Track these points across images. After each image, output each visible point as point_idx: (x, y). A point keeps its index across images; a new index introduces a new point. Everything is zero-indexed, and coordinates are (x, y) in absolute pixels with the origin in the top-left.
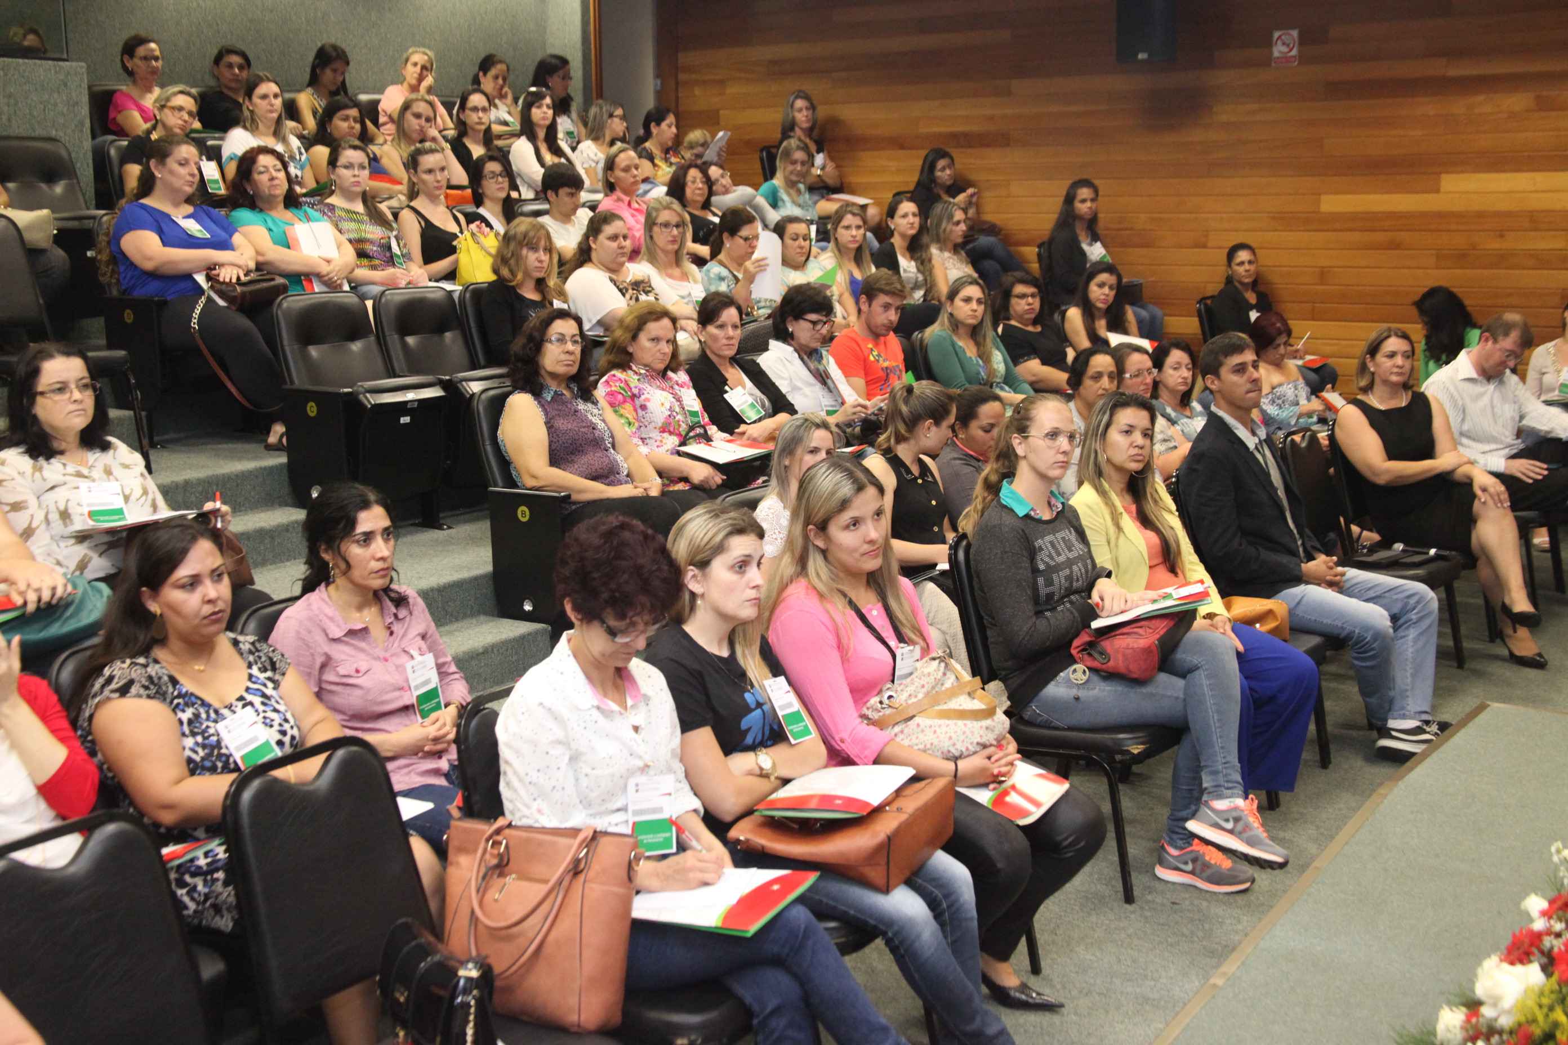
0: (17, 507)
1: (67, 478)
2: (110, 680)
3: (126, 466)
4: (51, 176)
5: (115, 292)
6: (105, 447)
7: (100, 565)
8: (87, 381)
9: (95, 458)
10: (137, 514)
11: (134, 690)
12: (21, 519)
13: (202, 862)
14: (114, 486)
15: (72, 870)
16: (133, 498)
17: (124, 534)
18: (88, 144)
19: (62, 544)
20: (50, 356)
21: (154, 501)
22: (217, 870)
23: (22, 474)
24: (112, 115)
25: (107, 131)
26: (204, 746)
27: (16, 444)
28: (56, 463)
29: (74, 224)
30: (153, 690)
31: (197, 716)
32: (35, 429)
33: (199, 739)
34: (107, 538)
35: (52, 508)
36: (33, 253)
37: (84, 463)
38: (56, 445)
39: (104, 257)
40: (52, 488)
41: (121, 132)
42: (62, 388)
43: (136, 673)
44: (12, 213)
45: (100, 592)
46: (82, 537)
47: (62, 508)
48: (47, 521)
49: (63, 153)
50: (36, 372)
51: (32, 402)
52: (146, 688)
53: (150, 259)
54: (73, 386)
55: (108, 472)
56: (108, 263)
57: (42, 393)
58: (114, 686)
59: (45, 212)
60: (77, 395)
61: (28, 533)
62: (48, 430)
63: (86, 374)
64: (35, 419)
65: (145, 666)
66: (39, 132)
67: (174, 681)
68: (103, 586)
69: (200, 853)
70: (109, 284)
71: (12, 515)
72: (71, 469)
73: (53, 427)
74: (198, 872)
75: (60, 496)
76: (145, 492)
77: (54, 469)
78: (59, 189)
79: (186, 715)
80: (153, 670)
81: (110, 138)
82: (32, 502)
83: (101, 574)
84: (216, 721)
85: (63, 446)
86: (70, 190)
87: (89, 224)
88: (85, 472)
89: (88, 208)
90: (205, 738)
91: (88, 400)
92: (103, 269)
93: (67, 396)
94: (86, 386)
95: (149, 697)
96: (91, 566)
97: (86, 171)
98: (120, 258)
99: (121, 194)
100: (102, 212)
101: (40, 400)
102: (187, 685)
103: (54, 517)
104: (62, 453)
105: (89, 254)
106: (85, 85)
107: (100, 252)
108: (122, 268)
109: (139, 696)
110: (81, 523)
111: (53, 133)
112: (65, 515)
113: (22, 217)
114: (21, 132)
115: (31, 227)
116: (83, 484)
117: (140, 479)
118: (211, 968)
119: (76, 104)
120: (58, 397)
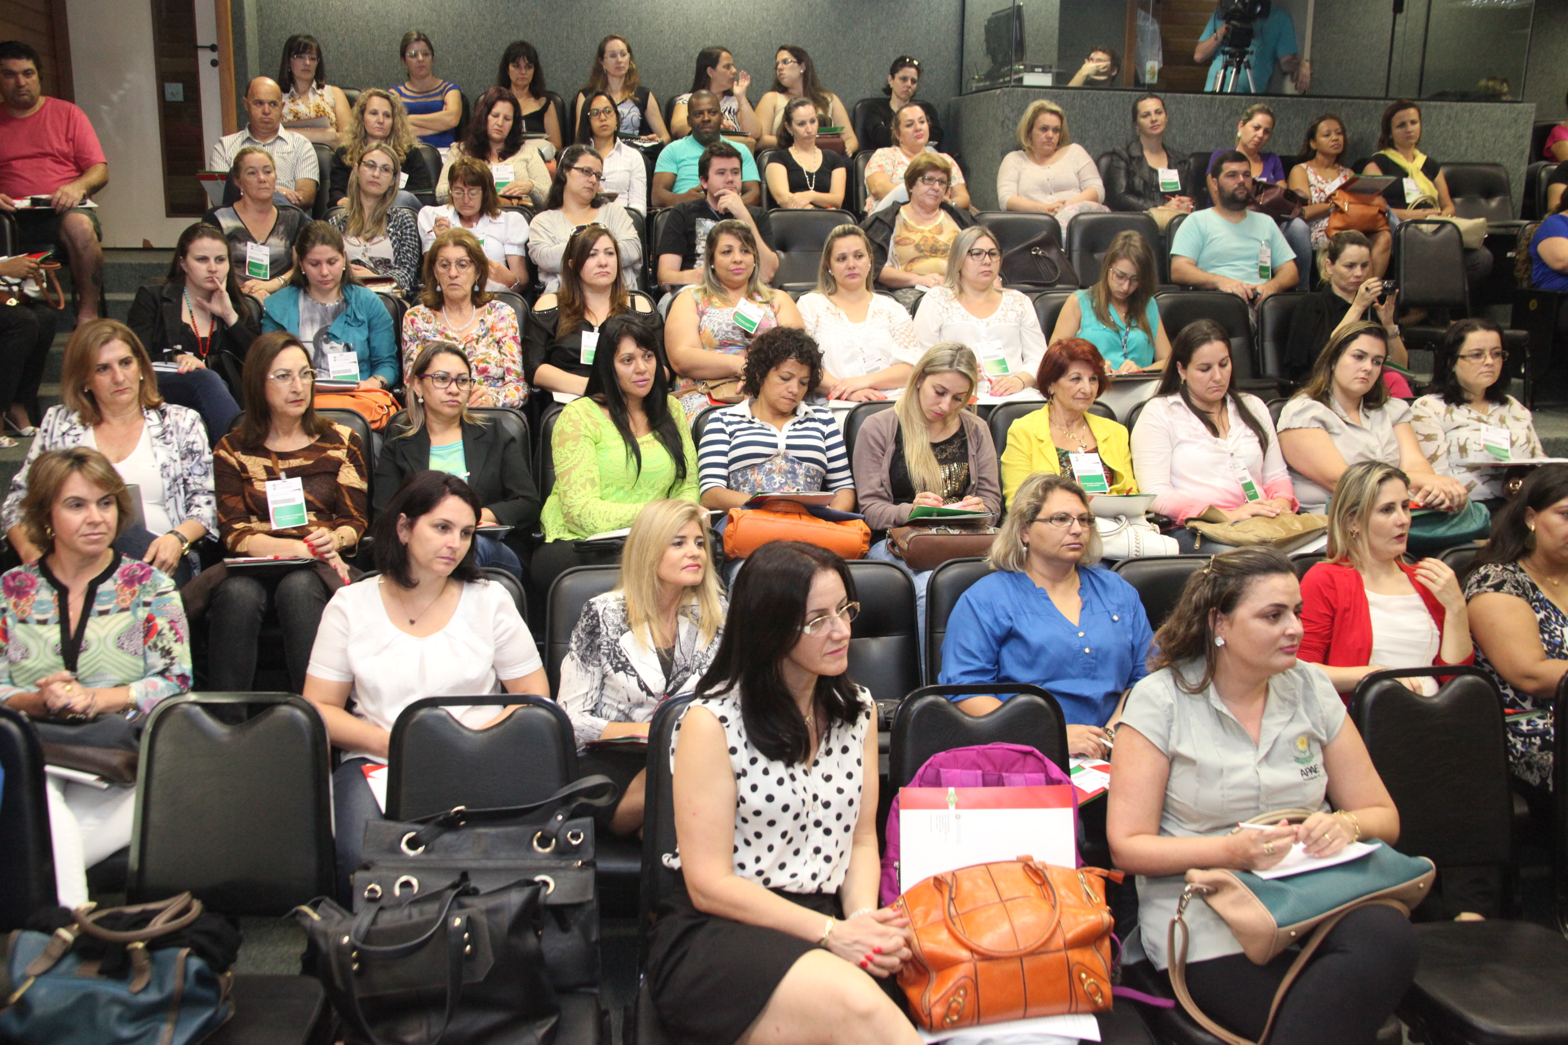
0: (1428, 438)
1: (1470, 421)
2: (1486, 578)
3: (1517, 419)
4: (1489, 194)
5: (1525, 285)
6: (1504, 402)
7: (1482, 490)
8: (1499, 350)
9: (1495, 410)
10: (1517, 458)
11: (1505, 588)
12: (1430, 448)
13: (1524, 728)
14: (1506, 433)
15: (1436, 700)
16: (1517, 444)
17: (1505, 471)
18: (1524, 168)
19: (1456, 471)
20: (1474, 329)
21: (1534, 448)
22: (1535, 736)
23: (1437, 414)
24: (1548, 144)
25: (1540, 158)
26: (1549, 643)
27: (1436, 392)
28: (1464, 409)
29: (1502, 231)
30: (1520, 592)
31: (1548, 618)
32: (1452, 382)
33: (1546, 636)
34: (1491, 472)
35: (1455, 442)
36: (1468, 252)
37: (1484, 412)
38: (1466, 396)
39: (1522, 257)
40: (1457, 428)
41: (1552, 158)
42: (1479, 354)
43: (1507, 575)
44: (1456, 220)
45: (1480, 510)
46: (1472, 468)
47: (1462, 443)
48: (1449, 451)
49: (1503, 175)
50: (1460, 340)
51: (1454, 362)
52: (1515, 588)
53: (1560, 260)
54: (1487, 353)
55: (1502, 421)
56: (1524, 262)
57: (1463, 357)
58: (1489, 583)
59: (1482, 220)
60: (1489, 360)
61: (1433, 458)
62: (1462, 384)
63: (1499, 345)
64: (1454, 375)
65: (1514, 573)
66: (1489, 159)
67: (1534, 588)
68: (1483, 507)
69: (1523, 720)
70: (1522, 279)
71: (1424, 444)
72: (1474, 414)
73: (1466, 383)
74: (1521, 734)
75: (1462, 434)
76: (1528, 441)
77: (1461, 414)
78: (1494, 203)
79: (1542, 615)
80: (1520, 576)
81: (1543, 163)
82: (1441, 436)
83: (1481, 498)
84: (1562, 626)
85: (1472, 397)
86: (1502, 203)
87: (1515, 231)
88: (1485, 418)
89: (1514, 218)
90: (1550, 637)
91: (1497, 364)
92: (1519, 266)
93: (1482, 360)
94: (1497, 354)
95: (1518, 595)
96: (1474, 490)
97: (1518, 189)
98: (1535, 259)
99: (1545, 208)
100: (1526, 222)
101: (1460, 361)
102: (1544, 593)
103: (1455, 449)
104: (1469, 402)
105: (1509, 254)
106: (1532, 122)
107: (1518, 253)
108: (1535, 267)
109: (1511, 593)
110: (1475, 457)
111: (1498, 160)
112: (1463, 450)
113: (1464, 224)
114: (1474, 159)
115: (1471, 231)
116: (1483, 426)
117: (1526, 431)
118: (1521, 808)
119: (1521, 137)
120: (1474, 361)
